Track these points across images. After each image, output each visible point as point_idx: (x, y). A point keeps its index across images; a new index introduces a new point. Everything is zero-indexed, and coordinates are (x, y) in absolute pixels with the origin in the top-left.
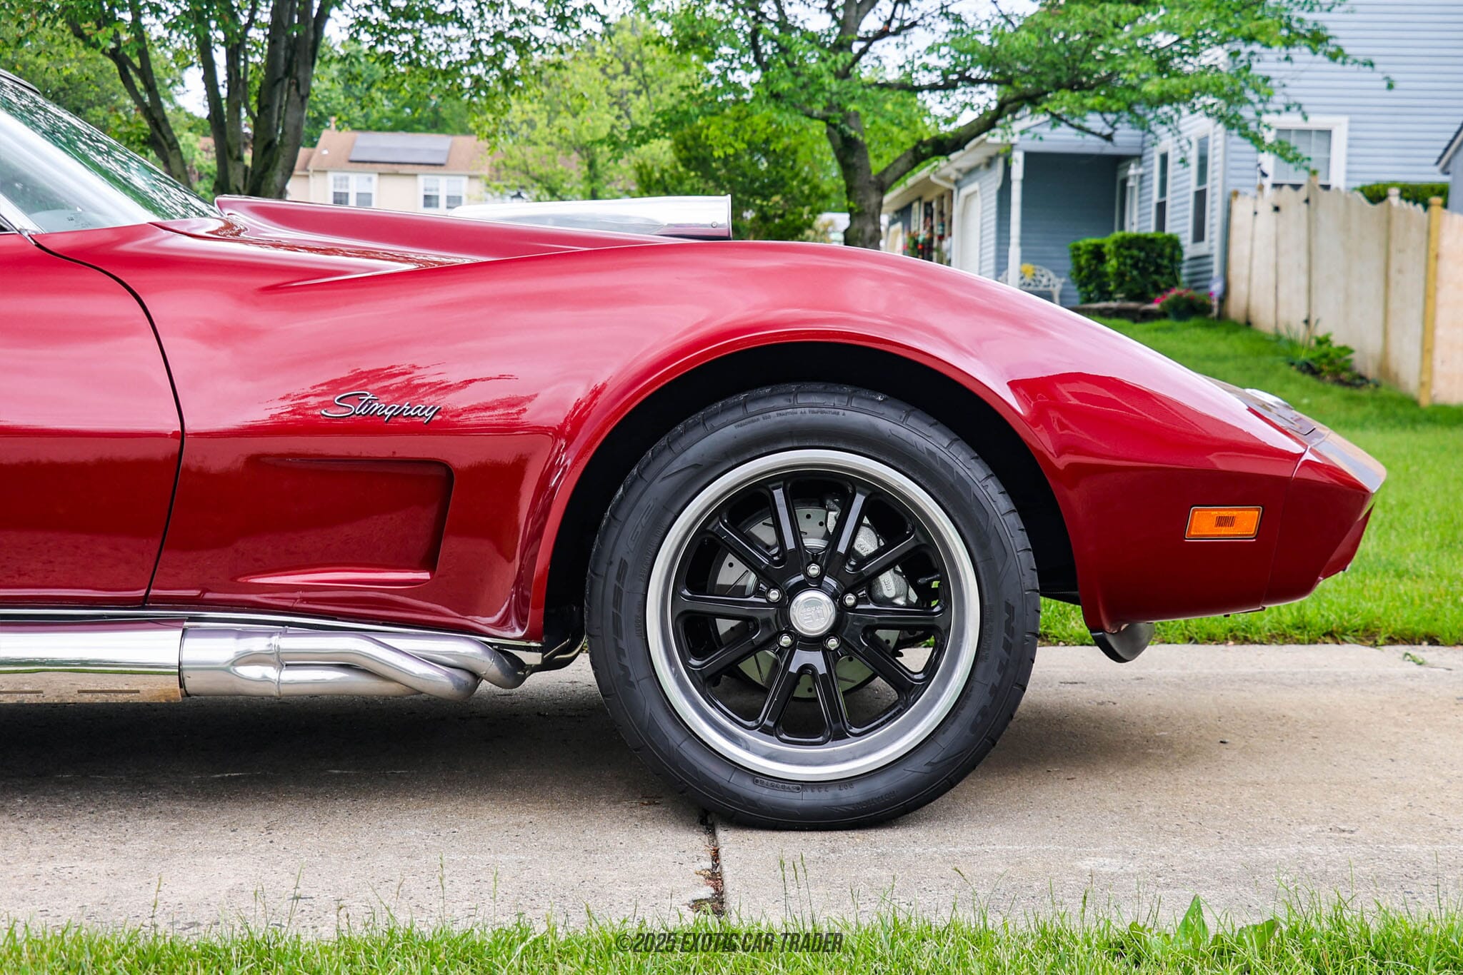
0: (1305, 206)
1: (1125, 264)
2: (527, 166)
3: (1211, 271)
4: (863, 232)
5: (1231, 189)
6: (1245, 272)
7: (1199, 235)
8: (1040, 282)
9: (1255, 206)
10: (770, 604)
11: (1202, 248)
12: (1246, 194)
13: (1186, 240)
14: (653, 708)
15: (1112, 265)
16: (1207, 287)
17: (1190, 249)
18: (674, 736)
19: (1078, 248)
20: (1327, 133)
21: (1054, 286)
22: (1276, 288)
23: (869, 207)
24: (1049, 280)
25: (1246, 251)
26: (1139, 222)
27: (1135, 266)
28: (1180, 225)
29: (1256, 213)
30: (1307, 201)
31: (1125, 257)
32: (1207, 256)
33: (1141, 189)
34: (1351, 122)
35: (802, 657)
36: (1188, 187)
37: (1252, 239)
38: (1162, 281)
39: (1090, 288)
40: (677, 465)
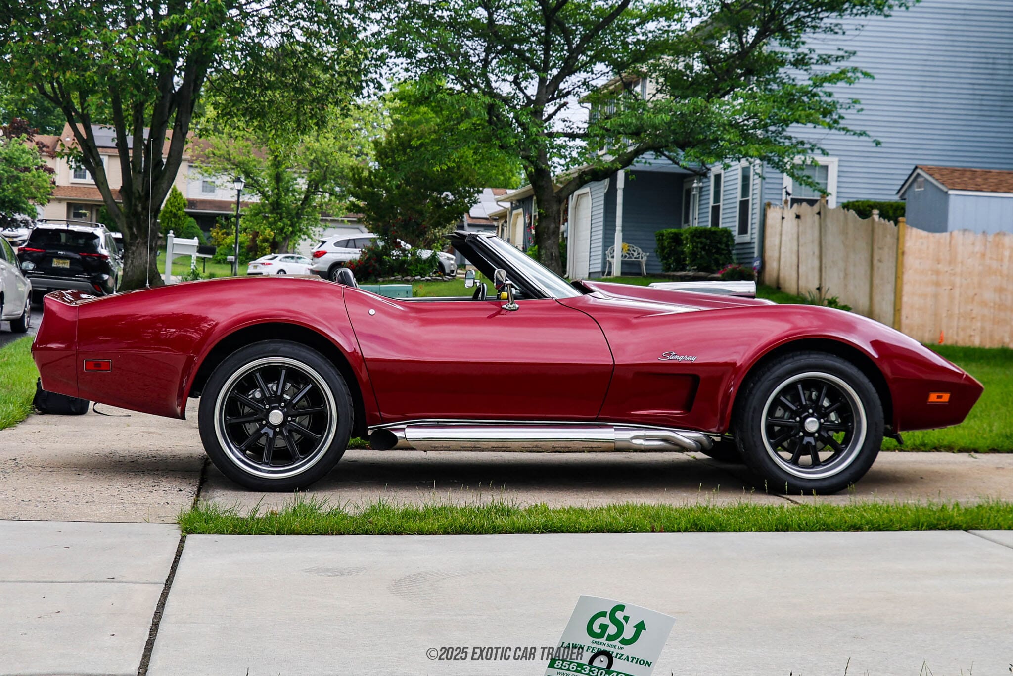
0: (817, 216)
1: (697, 248)
2: (229, 155)
3: (753, 253)
4: (548, 228)
5: (766, 201)
6: (776, 255)
7: (743, 229)
8: (633, 255)
9: (783, 214)
10: (796, 422)
11: (746, 238)
12: (776, 205)
13: (735, 231)
14: (763, 454)
15: (688, 248)
16: (750, 263)
17: (738, 239)
18: (770, 464)
19: (662, 235)
20: (826, 168)
21: (642, 258)
22: (798, 266)
23: (552, 212)
24: (639, 254)
25: (777, 242)
26: (700, 219)
27: (703, 249)
28: (729, 221)
29: (783, 218)
30: (819, 213)
31: (697, 243)
32: (750, 243)
33: (700, 197)
34: (840, 161)
35: (807, 439)
36: (736, 198)
37: (781, 235)
38: (721, 259)
39: (671, 261)
40: (772, 376)
